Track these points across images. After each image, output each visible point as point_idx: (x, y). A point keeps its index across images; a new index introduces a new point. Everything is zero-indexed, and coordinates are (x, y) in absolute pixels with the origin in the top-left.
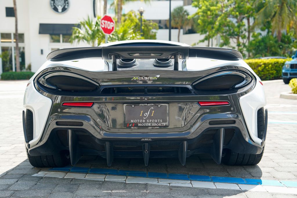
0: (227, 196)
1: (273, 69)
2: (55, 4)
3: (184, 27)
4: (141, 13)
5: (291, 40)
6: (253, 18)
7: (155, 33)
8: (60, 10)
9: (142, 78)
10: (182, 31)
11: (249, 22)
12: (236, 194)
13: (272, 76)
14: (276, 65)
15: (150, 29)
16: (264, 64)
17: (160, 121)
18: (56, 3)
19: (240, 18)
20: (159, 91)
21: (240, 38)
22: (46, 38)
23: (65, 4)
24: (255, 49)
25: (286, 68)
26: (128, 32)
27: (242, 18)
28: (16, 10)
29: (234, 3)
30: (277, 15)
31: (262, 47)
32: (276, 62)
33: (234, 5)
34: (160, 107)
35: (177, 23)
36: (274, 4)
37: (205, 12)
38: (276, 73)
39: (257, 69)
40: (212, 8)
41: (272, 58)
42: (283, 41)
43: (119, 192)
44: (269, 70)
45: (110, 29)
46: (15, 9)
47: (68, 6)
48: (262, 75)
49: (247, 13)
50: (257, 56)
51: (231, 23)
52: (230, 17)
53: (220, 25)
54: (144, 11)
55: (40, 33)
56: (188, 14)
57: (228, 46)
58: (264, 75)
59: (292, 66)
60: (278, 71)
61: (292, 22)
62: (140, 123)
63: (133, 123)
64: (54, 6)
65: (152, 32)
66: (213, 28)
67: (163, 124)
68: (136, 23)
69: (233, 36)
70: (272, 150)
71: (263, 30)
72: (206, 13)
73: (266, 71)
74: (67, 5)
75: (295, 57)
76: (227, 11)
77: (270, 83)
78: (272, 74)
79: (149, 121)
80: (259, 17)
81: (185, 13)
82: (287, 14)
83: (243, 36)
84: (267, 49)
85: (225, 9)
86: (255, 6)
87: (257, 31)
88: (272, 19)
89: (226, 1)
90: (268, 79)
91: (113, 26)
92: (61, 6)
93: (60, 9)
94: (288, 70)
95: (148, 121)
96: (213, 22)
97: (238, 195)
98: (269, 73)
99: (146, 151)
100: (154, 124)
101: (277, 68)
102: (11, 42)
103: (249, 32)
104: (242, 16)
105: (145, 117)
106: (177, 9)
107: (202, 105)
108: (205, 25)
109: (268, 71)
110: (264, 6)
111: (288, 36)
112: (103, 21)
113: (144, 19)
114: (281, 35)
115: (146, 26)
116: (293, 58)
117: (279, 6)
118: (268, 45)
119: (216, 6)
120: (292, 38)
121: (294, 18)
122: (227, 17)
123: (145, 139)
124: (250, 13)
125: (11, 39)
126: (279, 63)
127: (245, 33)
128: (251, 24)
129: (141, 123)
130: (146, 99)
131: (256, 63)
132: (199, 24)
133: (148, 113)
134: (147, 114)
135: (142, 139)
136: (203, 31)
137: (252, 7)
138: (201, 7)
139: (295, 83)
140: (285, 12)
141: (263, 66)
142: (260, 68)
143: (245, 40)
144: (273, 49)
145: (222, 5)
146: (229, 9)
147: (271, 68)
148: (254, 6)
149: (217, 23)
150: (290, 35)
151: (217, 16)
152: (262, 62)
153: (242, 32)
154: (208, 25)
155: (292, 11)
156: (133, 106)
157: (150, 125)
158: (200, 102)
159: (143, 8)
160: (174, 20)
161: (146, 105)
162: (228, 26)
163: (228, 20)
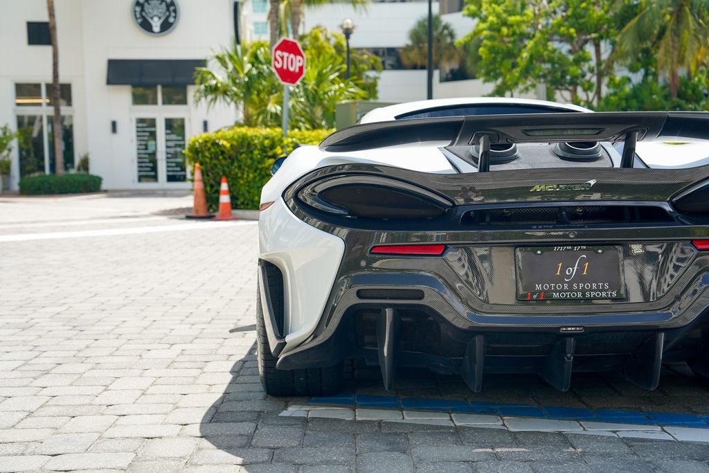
3: (442, 65)
4: (348, 33)
5: (700, 92)
6: (608, 41)
8: (156, 28)
9: (555, 186)
10: (437, 73)
11: (598, 52)
15: (363, 70)
17: (603, 286)
18: (147, 10)
19: (579, 43)
21: (579, 89)
22: (124, 94)
23: (167, 13)
27: (583, 42)
28: (54, 28)
29: (562, 8)
30: (668, 33)
33: (565, 11)
34: (602, 253)
36: (661, 7)
37: (494, 29)
40: (512, 19)
42: (681, 96)
43: (514, 452)
45: (295, 72)
46: (51, 26)
47: (175, 17)
49: (595, 32)
51: (557, 52)
52: (553, 40)
53: (532, 57)
54: (353, 27)
55: (110, 82)
56: (452, 35)
61: (702, 50)
62: (556, 291)
63: (540, 292)
64: (143, 17)
65: (368, 77)
66: (514, 65)
67: (611, 294)
69: (562, 85)
71: (633, 69)
72: (499, 31)
74: (173, 14)
76: (547, 25)
79: (578, 286)
81: (446, 32)
82: (692, 32)
83: (586, 86)
85: (542, 21)
86: (615, 13)
87: (620, 73)
88: (654, 44)
89: (545, 2)
91: (301, 64)
92: (160, 18)
93: (156, 24)
95: (575, 286)
96: (516, 51)
99: (569, 355)
100: (590, 294)
102: (40, 104)
103: (600, 76)
104: (584, 37)
105: (568, 277)
106: (425, 21)
107: (700, 247)
108: (494, 61)
110: (636, 15)
111: (693, 84)
112: (279, 52)
114: (677, 82)
115: (352, 62)
117: (671, 14)
118: (648, 105)
119: (522, 14)
120: (703, 89)
122: (549, 40)
123: (570, 329)
124: (603, 31)
125: (40, 99)
127: (590, 78)
128: (604, 56)
129: (560, 292)
130: (572, 236)
132: (480, 58)
133: (575, 268)
134: (573, 270)
135: (562, 329)
136: (491, 75)
137: (606, 16)
138: (486, 17)
140: (688, 27)
143: (591, 95)
145: (537, 12)
146: (552, 21)
148: (611, 14)
149: (525, 54)
150: (700, 80)
151: (523, 37)
153: (583, 76)
154: (503, 59)
155: (704, 24)
156: (539, 252)
157: (580, 295)
158: (696, 240)
159: (351, 19)
160: (420, 48)
161: (569, 250)
162: (551, 61)
163: (550, 48)
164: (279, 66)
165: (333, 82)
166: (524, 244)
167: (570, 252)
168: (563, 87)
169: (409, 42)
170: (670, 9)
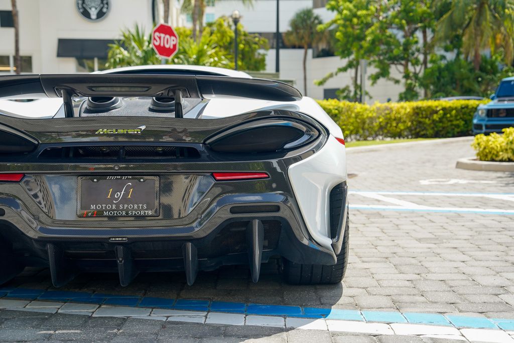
0: (253, 338)
1: (458, 117)
2: (84, 5)
3: (314, 45)
4: (236, 21)
5: (497, 67)
6: (430, 29)
7: (264, 55)
8: (94, 16)
9: (114, 130)
10: (310, 52)
11: (425, 37)
12: (270, 336)
13: (457, 130)
14: (463, 110)
15: (255, 49)
16: (444, 109)
17: (142, 207)
18: (87, 3)
19: (409, 29)
20: (157, 154)
21: (410, 64)
22: (70, 64)
23: (102, 5)
24: (433, 84)
25: (479, 116)
26: (206, 53)
27: (413, 29)
28: (16, 14)
29: (399, 4)
30: (472, 24)
31: (446, 79)
32: (463, 107)
33: (400, 7)
34: (144, 181)
35: (302, 38)
36: (467, 5)
37: (348, 19)
38: (464, 125)
39: (431, 118)
40: (359, 13)
41: (458, 100)
42: (482, 69)
43: (67, 333)
44: (452, 119)
45: (169, 48)
46: (14, 13)
47: (107, 8)
48: (441, 129)
49: (421, 22)
50: (438, 94)
51: (393, 38)
52: (392, 28)
53: (373, 41)
54: (240, 17)
55: (60, 54)
56: (320, 23)
57: (388, 78)
58: (444, 128)
59: (490, 113)
60: (468, 122)
61: (499, 36)
62: (106, 210)
63: (94, 211)
64: (84, 8)
65: (259, 54)
66: (361, 47)
67: (148, 213)
68: (231, 37)
69: (397, 61)
70: (384, 258)
71: (447, 49)
72: (351, 21)
73: (446, 122)
74: (106, 6)
75: (496, 97)
76: (387, 17)
77: (452, 142)
78: (458, 126)
79: (123, 206)
80: (441, 27)
81: (316, 22)
83: (414, 61)
84: (456, 84)
85: (383, 15)
86: (436, 8)
87: (439, 52)
88: (463, 30)
90: (450, 135)
91: (174, 43)
92: (96, 9)
93: (93, 13)
94: (483, 120)
95: (121, 206)
96: (362, 36)
97: (273, 336)
98: (452, 125)
99: (121, 259)
100: (132, 213)
101: (465, 116)
102: (9, 71)
103: (425, 54)
104: (413, 26)
105: (116, 199)
106: (301, 13)
107: (218, 178)
108: (348, 42)
109: (451, 121)
110: (450, 9)
111: (491, 61)
112: (157, 34)
113: (244, 32)
114: (479, 59)
115: (247, 43)
116: (493, 99)
117: (476, 9)
118: (457, 76)
119: (367, 9)
120: (498, 64)
121: (502, 29)
122: (387, 28)
123: (117, 239)
124: (426, 22)
125: (9, 67)
126: (470, 107)
127: (418, 55)
128: (429, 39)
129: (109, 211)
130: (117, 168)
131: (429, 107)
132: (338, 40)
134: (121, 194)
135: (111, 239)
136: (345, 53)
137: (429, 11)
138: (342, 10)
139: (481, 142)
140: (486, 20)
141: (441, 112)
142: (435, 117)
143: (418, 68)
144: (465, 83)
145: (378, 8)
146: (391, 13)
147: (456, 116)
148: (434, 9)
149: (369, 38)
150: (496, 59)
151: (368, 25)
152: (439, 105)
153: (413, 54)
154: (353, 41)
155: (499, 18)
156: (95, 180)
157: (124, 213)
158: (215, 173)
159: (239, 12)
160: (297, 33)
161: (118, 179)
162: (388, 44)
163: (388, 34)
164: (157, 44)
165: (211, 56)
166: (84, 174)
167: (119, 181)
168: (399, 63)
169: (290, 29)
170: (475, 6)
